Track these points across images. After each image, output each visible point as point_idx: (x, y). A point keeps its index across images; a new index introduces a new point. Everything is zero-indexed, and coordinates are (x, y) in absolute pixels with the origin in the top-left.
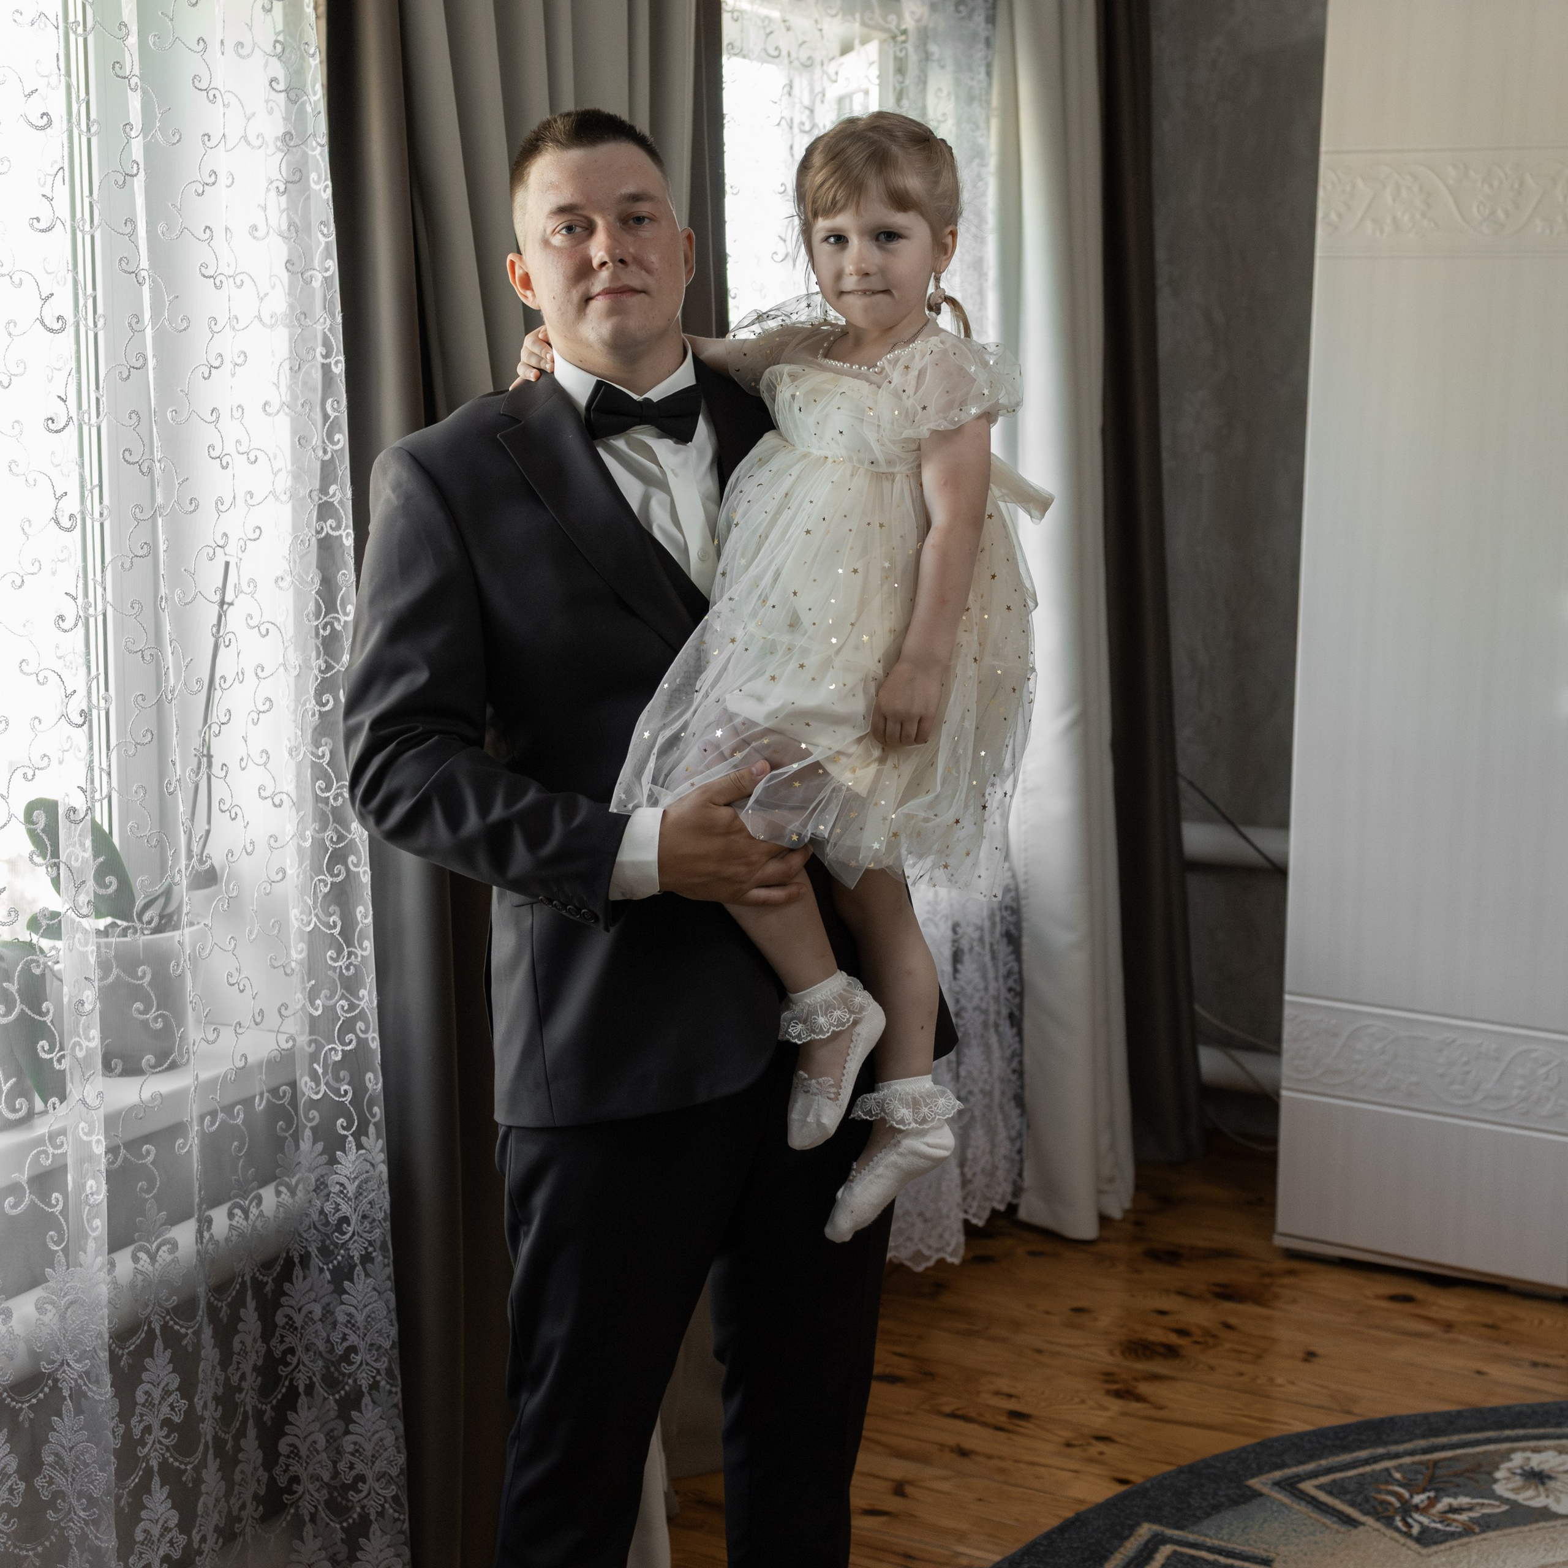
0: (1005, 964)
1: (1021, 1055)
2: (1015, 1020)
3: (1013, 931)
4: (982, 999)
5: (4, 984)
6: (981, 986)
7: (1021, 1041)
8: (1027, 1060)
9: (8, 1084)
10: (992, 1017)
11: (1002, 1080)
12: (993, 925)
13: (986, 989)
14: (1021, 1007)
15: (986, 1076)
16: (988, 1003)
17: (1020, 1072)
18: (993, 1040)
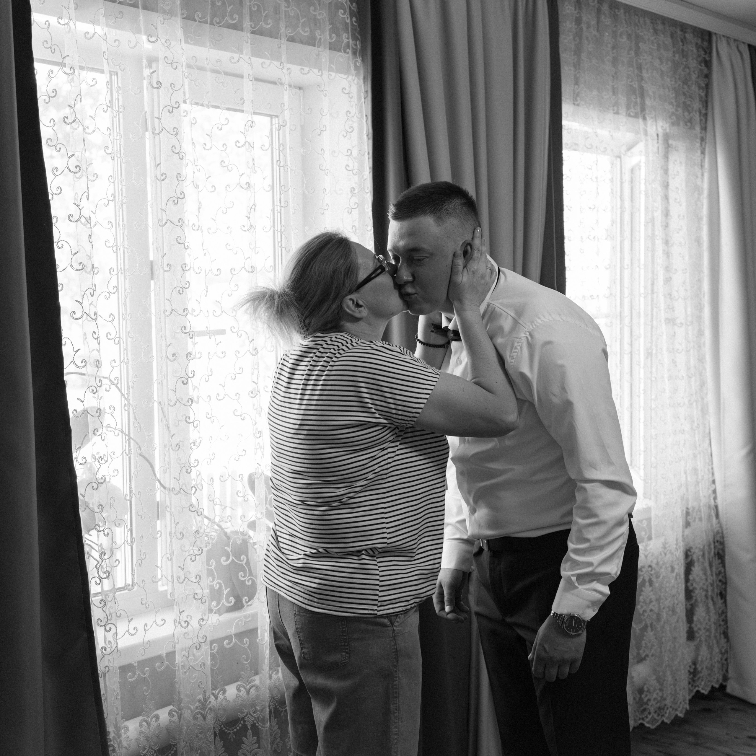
0: (717, 569)
1: (726, 613)
2: (723, 595)
3: (721, 552)
4: (704, 584)
5: (226, 548)
6: (704, 577)
7: (726, 606)
8: (729, 615)
9: (227, 591)
10: (710, 593)
11: (715, 623)
12: (710, 549)
13: (706, 580)
14: (725, 589)
15: (707, 621)
16: (707, 586)
17: (725, 621)
18: (711, 604)
